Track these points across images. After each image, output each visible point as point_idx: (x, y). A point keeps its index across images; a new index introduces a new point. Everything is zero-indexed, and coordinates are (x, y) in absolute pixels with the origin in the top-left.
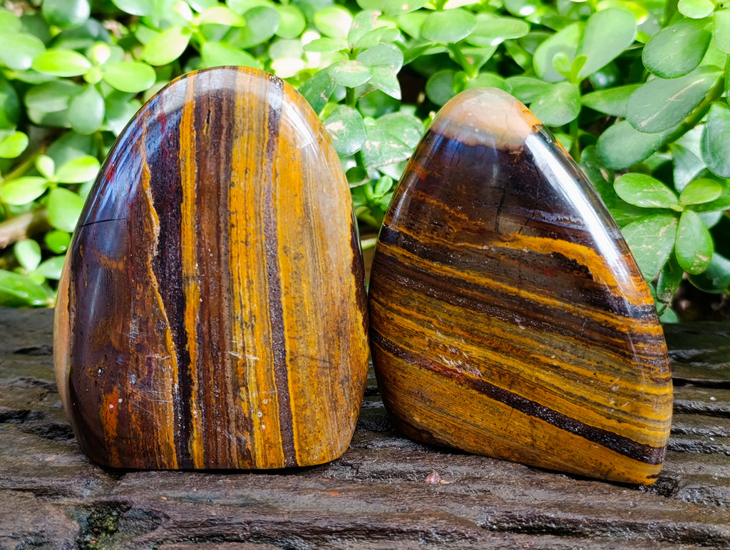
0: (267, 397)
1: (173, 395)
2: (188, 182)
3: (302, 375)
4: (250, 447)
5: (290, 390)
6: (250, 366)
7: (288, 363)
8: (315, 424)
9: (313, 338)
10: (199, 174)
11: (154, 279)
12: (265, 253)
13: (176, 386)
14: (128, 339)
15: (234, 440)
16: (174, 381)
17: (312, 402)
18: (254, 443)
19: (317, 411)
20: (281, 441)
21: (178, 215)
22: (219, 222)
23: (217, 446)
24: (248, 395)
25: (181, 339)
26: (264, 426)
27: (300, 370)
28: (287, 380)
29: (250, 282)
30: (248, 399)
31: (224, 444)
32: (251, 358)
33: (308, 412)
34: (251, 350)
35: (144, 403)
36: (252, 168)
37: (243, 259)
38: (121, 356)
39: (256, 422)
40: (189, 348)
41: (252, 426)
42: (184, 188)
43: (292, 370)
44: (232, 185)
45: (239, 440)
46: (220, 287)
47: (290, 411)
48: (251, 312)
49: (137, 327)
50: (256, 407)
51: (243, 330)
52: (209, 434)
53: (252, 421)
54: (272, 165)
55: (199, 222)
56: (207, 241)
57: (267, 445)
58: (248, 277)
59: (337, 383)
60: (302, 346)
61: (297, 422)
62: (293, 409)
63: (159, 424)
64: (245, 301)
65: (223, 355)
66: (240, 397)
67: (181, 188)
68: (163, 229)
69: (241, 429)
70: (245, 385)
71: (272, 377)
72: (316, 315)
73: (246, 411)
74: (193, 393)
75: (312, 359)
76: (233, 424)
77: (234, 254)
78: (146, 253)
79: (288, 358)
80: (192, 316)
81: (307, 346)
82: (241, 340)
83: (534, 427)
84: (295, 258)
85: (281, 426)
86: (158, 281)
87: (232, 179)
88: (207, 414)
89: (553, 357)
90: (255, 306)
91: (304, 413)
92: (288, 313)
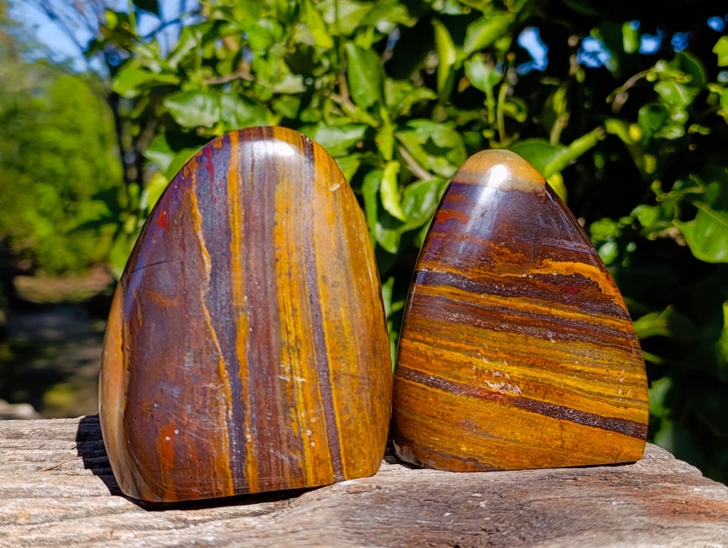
0: (314, 415)
1: (227, 421)
2: (236, 223)
3: (345, 391)
4: (301, 466)
5: (335, 407)
6: (298, 388)
7: (332, 382)
8: (359, 438)
9: (352, 358)
10: (245, 215)
11: (207, 313)
12: (306, 283)
13: (230, 413)
14: (182, 371)
15: (286, 460)
16: (228, 409)
17: (355, 417)
18: (305, 461)
19: (360, 425)
20: (329, 456)
21: (228, 255)
22: (264, 257)
23: (270, 468)
24: (297, 415)
25: (234, 366)
26: (313, 444)
27: (343, 388)
28: (331, 399)
29: (294, 310)
30: (297, 418)
31: (277, 464)
32: (299, 380)
33: (352, 427)
34: (298, 372)
35: (200, 432)
36: (292, 209)
37: (287, 289)
38: (176, 388)
39: (306, 440)
40: (241, 375)
41: (302, 445)
42: (232, 228)
43: (335, 388)
44: (276, 224)
45: (291, 459)
46: (268, 316)
47: (336, 428)
48: (296, 337)
49: (192, 360)
50: (305, 426)
51: (290, 354)
52: (264, 457)
53: (302, 440)
54: (309, 205)
55: (247, 258)
56: (254, 275)
57: (317, 462)
58: (292, 305)
59: (375, 398)
60: (343, 365)
61: (343, 437)
62: (338, 425)
63: (215, 452)
64: (291, 328)
65: (273, 379)
66: (290, 418)
67: (230, 229)
68: (214, 268)
69: (292, 448)
70: (294, 406)
71: (318, 396)
72: (354, 337)
73: (296, 430)
74: (246, 418)
75: (353, 376)
76: (285, 444)
77: (279, 285)
78: (199, 289)
79: (331, 377)
80: (242, 345)
81: (348, 365)
82: (289, 364)
83: (563, 430)
84: (333, 286)
85: (329, 442)
86: (210, 315)
87: (275, 219)
88: (261, 438)
89: (577, 363)
90: (300, 332)
91: (349, 427)
92: (329, 335)
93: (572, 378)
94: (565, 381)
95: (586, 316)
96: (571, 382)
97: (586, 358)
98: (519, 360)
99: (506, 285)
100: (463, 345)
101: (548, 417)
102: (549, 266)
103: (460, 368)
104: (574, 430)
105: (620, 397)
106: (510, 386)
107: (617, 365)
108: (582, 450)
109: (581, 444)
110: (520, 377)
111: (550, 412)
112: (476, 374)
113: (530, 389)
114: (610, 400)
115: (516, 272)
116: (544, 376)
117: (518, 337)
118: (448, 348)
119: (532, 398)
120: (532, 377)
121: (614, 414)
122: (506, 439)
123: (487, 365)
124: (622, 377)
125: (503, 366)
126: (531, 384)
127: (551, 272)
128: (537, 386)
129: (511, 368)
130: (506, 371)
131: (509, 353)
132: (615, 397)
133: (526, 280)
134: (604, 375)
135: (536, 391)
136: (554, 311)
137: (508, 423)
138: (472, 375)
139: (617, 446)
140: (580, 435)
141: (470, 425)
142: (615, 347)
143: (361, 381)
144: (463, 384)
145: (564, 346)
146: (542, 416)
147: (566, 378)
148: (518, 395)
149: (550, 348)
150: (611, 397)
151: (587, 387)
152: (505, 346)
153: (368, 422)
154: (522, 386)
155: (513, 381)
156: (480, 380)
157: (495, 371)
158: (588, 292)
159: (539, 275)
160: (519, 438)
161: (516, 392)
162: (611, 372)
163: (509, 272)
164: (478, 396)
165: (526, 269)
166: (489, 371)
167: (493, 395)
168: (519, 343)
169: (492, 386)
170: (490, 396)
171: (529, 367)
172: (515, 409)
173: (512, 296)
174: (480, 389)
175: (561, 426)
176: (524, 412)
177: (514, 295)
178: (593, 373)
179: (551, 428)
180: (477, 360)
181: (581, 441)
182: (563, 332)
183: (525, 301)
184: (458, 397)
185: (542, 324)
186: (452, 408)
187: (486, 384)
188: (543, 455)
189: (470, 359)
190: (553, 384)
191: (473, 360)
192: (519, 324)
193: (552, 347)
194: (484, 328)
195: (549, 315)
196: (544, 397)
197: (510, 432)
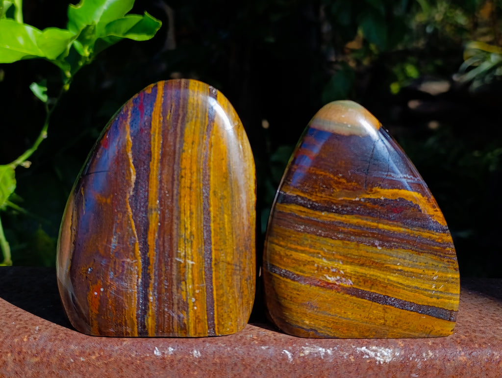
0: (198, 288)
1: (137, 286)
2: (156, 148)
3: (222, 274)
4: (186, 322)
5: (214, 284)
6: (189, 268)
7: (213, 266)
8: (229, 307)
9: (229, 250)
10: (163, 144)
11: (130, 210)
12: (202, 195)
13: (140, 280)
14: (110, 248)
15: (176, 317)
16: (138, 277)
17: (227, 292)
18: (189, 319)
19: (230, 298)
20: (206, 317)
21: (148, 170)
22: (173, 174)
23: (164, 320)
24: (186, 287)
25: (145, 248)
26: (195, 308)
27: (221, 271)
28: (212, 278)
29: (191, 213)
30: (186, 289)
31: (169, 319)
32: (190, 262)
33: (224, 299)
34: (190, 257)
35: (118, 292)
36: (197, 141)
37: (187, 199)
38: (105, 260)
39: (191, 305)
40: (150, 255)
41: (188, 308)
42: (153, 152)
43: (215, 271)
44: (184, 151)
45: (179, 316)
46: (172, 215)
47: (213, 298)
48: (191, 232)
49: (117, 241)
50: (191, 295)
51: (185, 244)
52: (160, 313)
53: (188, 304)
55: (161, 174)
56: (165, 186)
57: (197, 320)
58: (190, 210)
59: (243, 280)
60: (223, 255)
61: (217, 305)
62: (215, 297)
63: (127, 306)
64: (188, 226)
65: (172, 261)
66: (181, 288)
67: (151, 152)
68: (137, 178)
69: (181, 309)
70: (184, 280)
71: (202, 275)
72: (232, 236)
73: (184, 297)
74: (150, 285)
75: (229, 263)
76: (176, 306)
77: (182, 195)
78: (126, 193)
79: (213, 263)
80: (153, 234)
81: (226, 256)
82: (184, 251)
83: (386, 312)
84: (220, 199)
85: (207, 308)
86: (132, 211)
87: (184, 148)
88: (159, 299)
89: (398, 264)
90: (194, 229)
91: (222, 299)
92: (215, 234)
93: (394, 275)
94: (388, 277)
95: (407, 230)
96: (393, 278)
97: (406, 261)
98: (352, 261)
99: (342, 206)
100: (307, 249)
101: (374, 303)
102: (378, 192)
103: (304, 265)
104: (394, 313)
105: (433, 291)
106: (344, 279)
107: (432, 267)
108: (401, 327)
109: (400, 323)
110: (352, 273)
111: (375, 299)
112: (317, 270)
113: (360, 282)
114: (425, 292)
115: (350, 196)
116: (372, 273)
117: (352, 244)
118: (296, 250)
119: (361, 288)
120: (362, 273)
121: (428, 303)
122: (340, 317)
123: (326, 263)
124: (436, 276)
125: (339, 265)
126: (361, 278)
127: (379, 197)
128: (365, 280)
129: (345, 267)
130: (341, 268)
131: (344, 256)
132: (429, 290)
133: (358, 203)
134: (421, 274)
135: (365, 283)
136: (381, 226)
137: (342, 306)
138: (314, 270)
139: (429, 326)
140: (400, 316)
141: (311, 306)
142: (431, 253)
143: (234, 267)
144: (307, 277)
145: (389, 251)
146: (369, 302)
147: (389, 275)
148: (350, 286)
149: (377, 253)
150: (426, 290)
151: (407, 282)
152: (341, 250)
153: (237, 296)
154: (353, 279)
155: (347, 276)
156: (320, 274)
157: (332, 268)
158: (409, 212)
159: (369, 199)
160: (350, 317)
161: (349, 283)
162: (426, 272)
163: (345, 196)
164: (319, 286)
165: (359, 194)
166: (328, 268)
167: (331, 285)
168: (352, 248)
169: (329, 278)
170: (328, 286)
171: (360, 266)
172: (347, 296)
173: (347, 214)
174: (320, 280)
175: (384, 310)
176: (354, 298)
177: (348, 213)
178: (411, 272)
179: (377, 310)
180: (318, 260)
181: (400, 321)
182: (388, 241)
183: (357, 218)
184: (303, 285)
185: (370, 235)
186: (298, 293)
187: (325, 277)
188: (369, 330)
189: (312, 259)
190: (379, 279)
191: (315, 259)
192: (352, 235)
193: (378, 251)
194: (324, 237)
195: (377, 228)
196: (371, 288)
197: (343, 312)
